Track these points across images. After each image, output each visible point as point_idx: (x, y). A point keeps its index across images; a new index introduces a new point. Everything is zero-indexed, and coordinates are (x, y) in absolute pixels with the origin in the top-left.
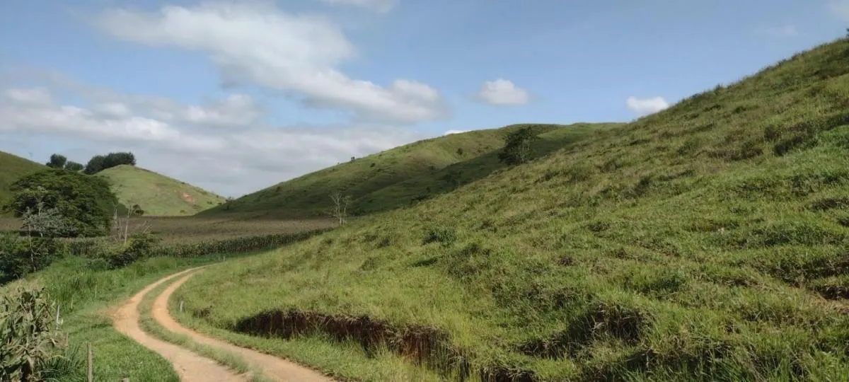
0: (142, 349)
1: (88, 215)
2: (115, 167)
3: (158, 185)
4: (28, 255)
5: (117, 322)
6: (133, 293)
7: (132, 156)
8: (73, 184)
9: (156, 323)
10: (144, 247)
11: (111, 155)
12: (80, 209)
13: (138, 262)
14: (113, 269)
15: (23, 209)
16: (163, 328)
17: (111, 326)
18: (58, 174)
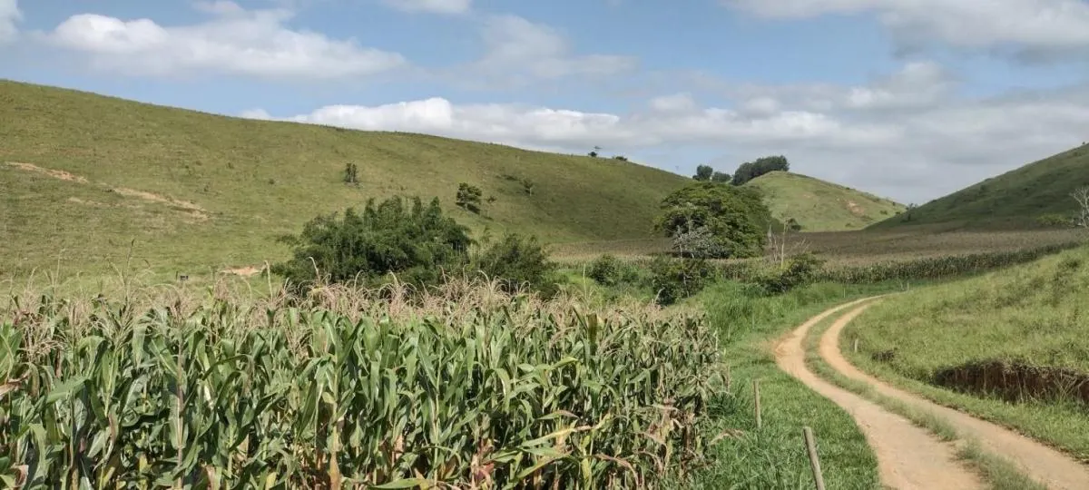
0: (813, 394)
1: (739, 233)
2: (766, 175)
3: (817, 193)
4: (681, 278)
5: (778, 359)
6: (795, 325)
7: (785, 160)
8: (721, 198)
9: (827, 365)
10: (805, 270)
11: (760, 161)
12: (731, 227)
13: (799, 289)
14: (769, 296)
15: (674, 228)
16: (835, 370)
17: (773, 362)
18: (706, 187)
